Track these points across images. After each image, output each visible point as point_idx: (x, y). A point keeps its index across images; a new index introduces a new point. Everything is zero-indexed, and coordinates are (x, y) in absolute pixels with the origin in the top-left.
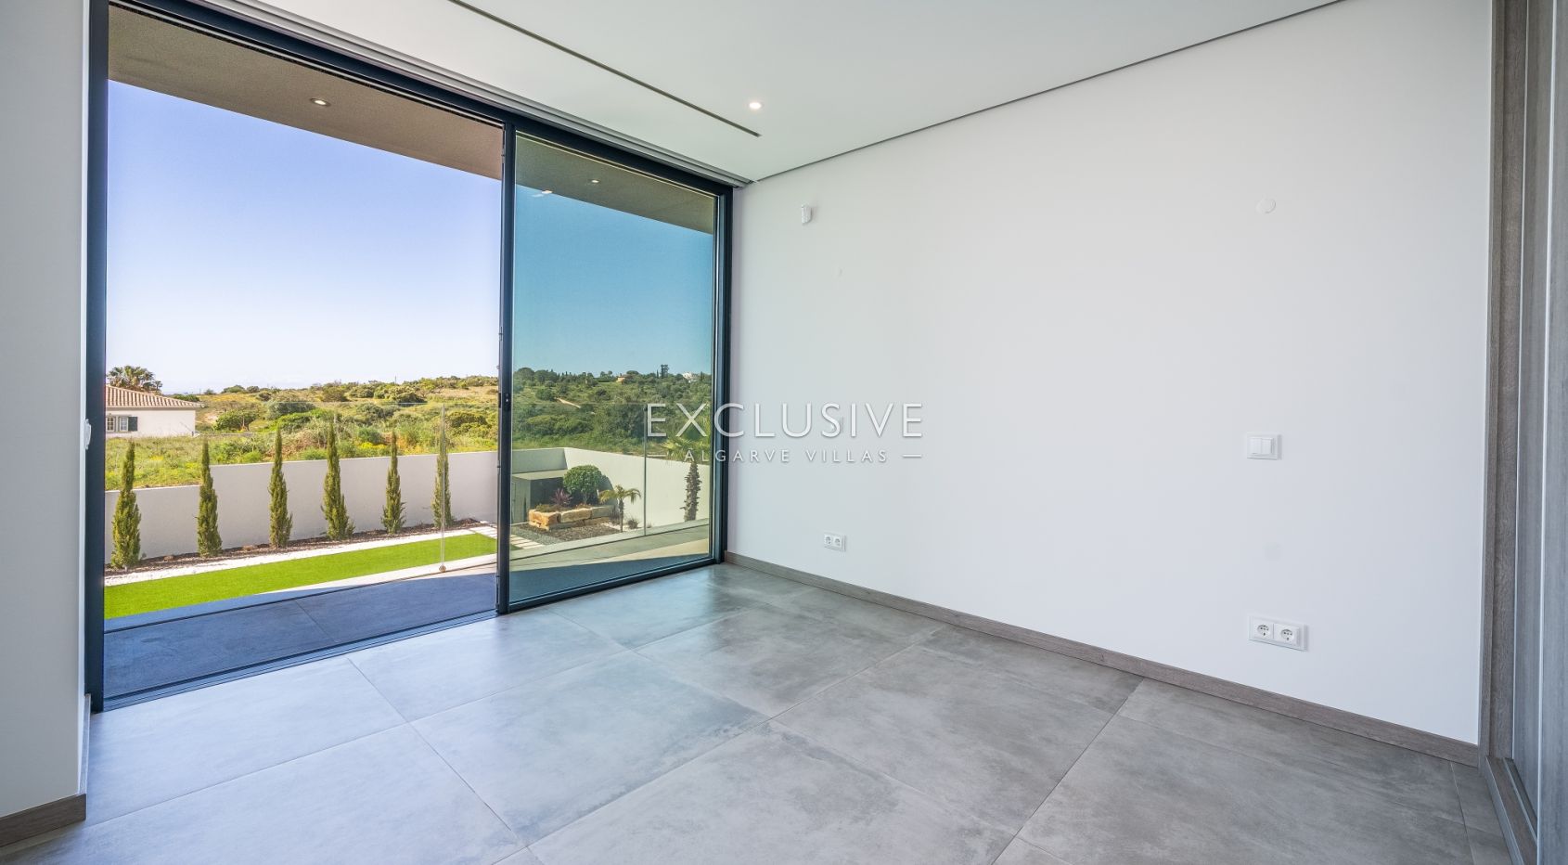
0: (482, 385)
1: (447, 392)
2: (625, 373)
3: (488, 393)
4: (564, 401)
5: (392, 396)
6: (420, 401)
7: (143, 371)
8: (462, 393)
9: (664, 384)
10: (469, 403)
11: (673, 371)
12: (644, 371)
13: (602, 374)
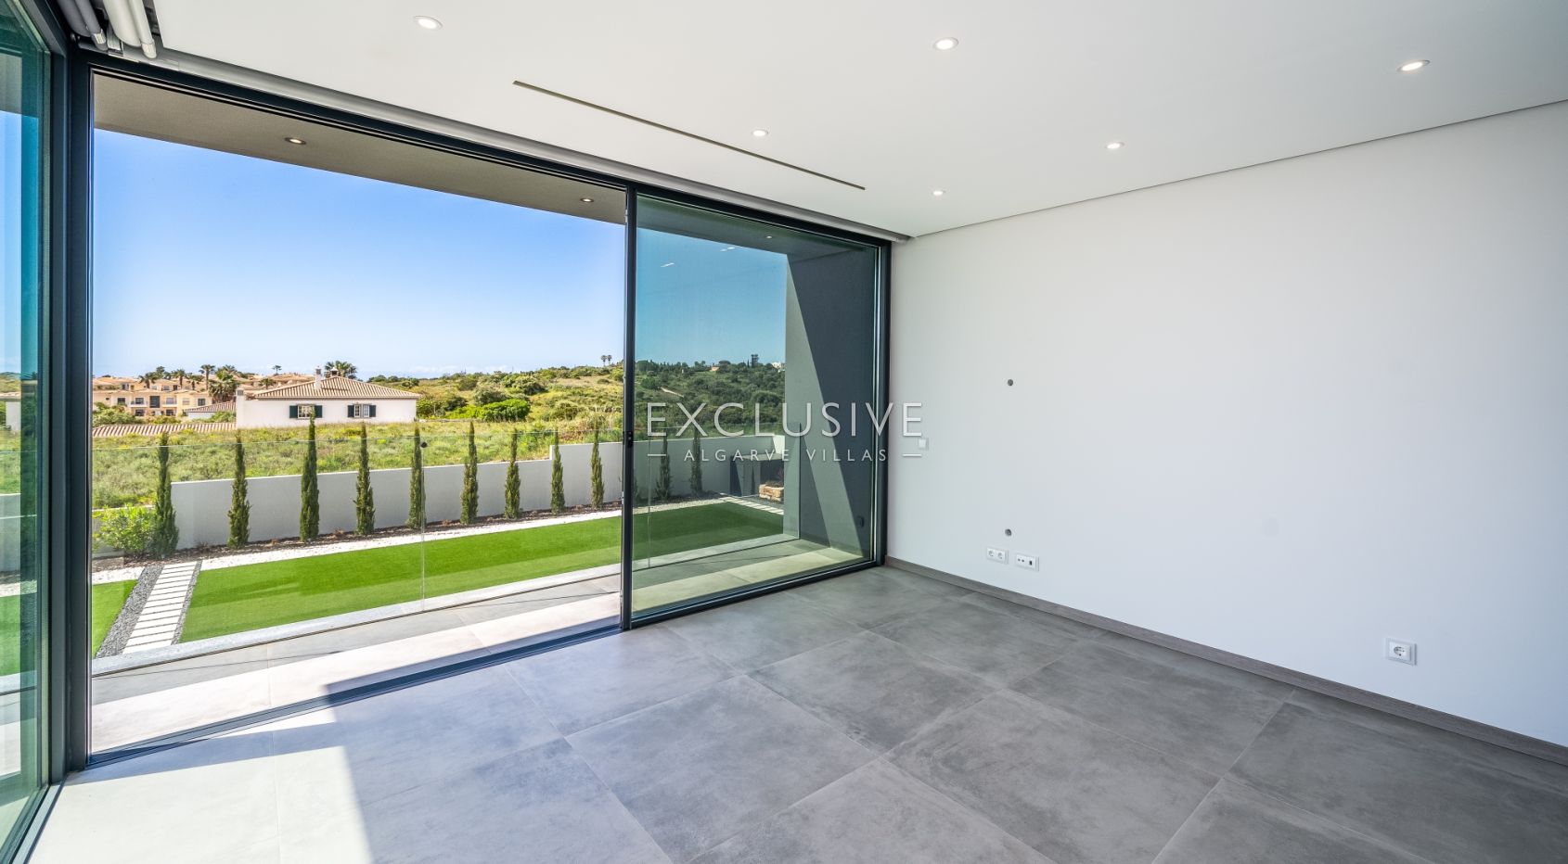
0: (590, 375)
1: (563, 382)
2: (717, 363)
3: (599, 382)
4: (666, 390)
5: (518, 386)
6: (543, 390)
7: (349, 366)
8: (574, 383)
9: (757, 374)
10: (585, 393)
11: (763, 361)
12: (735, 361)
13: (696, 363)
